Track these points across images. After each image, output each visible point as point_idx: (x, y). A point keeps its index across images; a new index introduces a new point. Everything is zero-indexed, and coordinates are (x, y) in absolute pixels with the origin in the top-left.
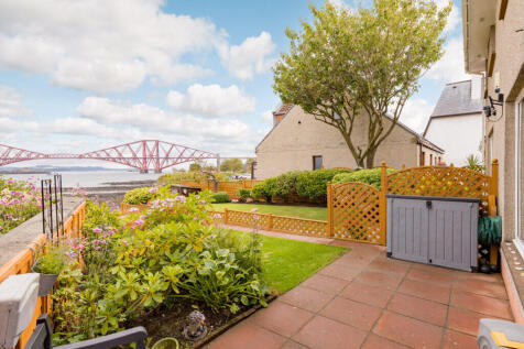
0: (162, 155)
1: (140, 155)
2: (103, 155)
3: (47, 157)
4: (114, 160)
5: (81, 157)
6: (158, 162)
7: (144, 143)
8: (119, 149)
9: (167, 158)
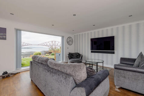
0: (56, 44)
1: (51, 44)
2: (43, 44)
3: (31, 45)
4: (45, 45)
5: (38, 45)
6: (55, 46)
7: (52, 41)
8: (47, 43)
9: (57, 45)
